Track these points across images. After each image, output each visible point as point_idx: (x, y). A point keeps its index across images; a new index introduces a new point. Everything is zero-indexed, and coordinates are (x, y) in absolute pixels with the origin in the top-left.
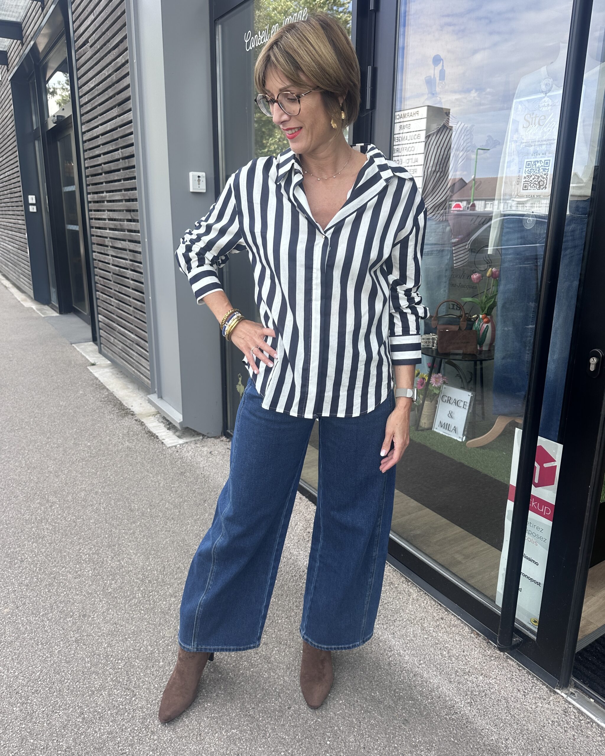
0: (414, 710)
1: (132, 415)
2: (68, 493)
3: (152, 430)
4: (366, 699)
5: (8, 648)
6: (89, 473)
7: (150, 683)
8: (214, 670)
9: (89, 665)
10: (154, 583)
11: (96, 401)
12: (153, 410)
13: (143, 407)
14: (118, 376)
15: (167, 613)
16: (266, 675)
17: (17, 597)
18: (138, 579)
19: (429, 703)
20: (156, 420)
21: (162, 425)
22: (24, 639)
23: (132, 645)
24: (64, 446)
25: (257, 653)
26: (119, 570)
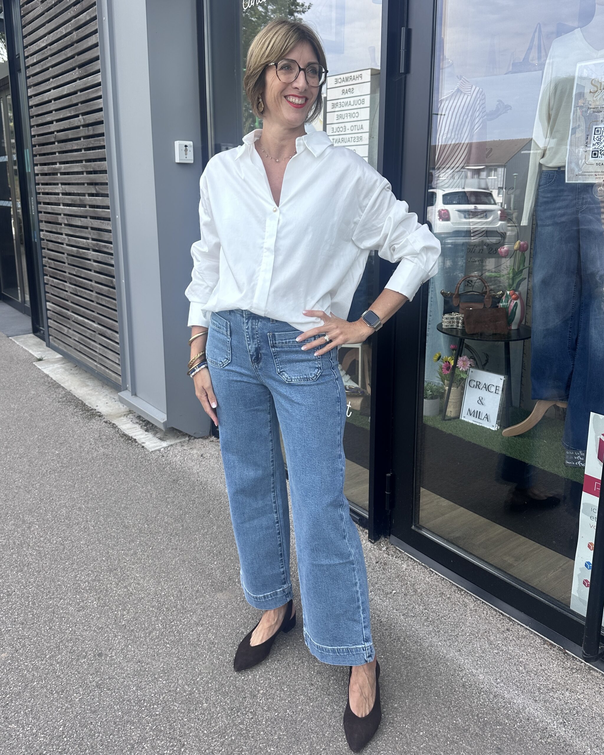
0: (504, 736)
1: (100, 416)
2: (45, 511)
3: (127, 432)
4: (449, 728)
5: (16, 700)
6: (65, 486)
7: (197, 729)
8: (268, 708)
9: (120, 713)
10: (173, 611)
11: (53, 401)
12: (123, 408)
13: (110, 406)
14: (72, 372)
15: (198, 645)
16: (329, 709)
17: (14, 638)
18: (153, 607)
19: (519, 727)
20: (129, 421)
21: (138, 426)
22: (34, 687)
23: (164, 685)
24: (27, 456)
25: (312, 685)
26: (128, 598)
